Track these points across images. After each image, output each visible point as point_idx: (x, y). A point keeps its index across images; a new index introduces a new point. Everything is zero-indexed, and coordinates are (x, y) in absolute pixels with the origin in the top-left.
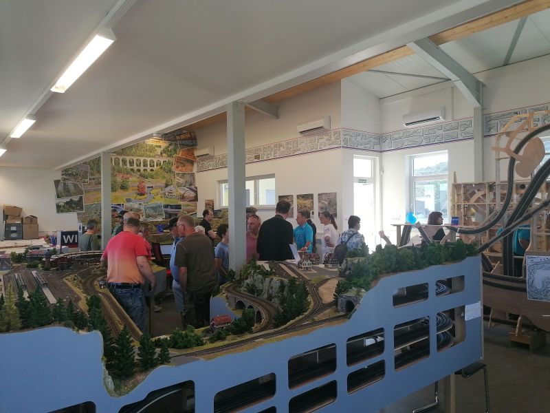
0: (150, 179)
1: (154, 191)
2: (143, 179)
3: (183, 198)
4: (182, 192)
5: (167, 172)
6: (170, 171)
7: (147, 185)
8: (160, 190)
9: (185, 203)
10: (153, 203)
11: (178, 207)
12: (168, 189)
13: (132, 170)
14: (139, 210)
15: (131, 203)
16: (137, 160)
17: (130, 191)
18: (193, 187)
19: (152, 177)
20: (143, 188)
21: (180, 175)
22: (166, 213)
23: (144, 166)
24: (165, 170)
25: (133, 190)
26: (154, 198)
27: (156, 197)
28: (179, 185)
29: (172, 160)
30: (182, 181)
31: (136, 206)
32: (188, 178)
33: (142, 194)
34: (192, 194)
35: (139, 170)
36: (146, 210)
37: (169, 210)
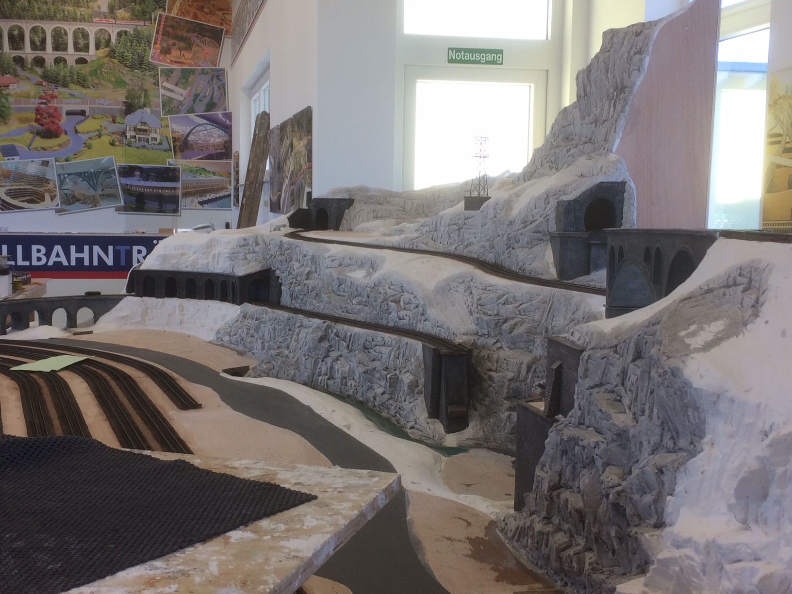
0: (75, 89)
1: (88, 126)
2: (51, 89)
3: (183, 146)
4: (181, 129)
5: (132, 67)
6: (140, 63)
7: (66, 108)
8: (105, 122)
9: (193, 162)
10: (86, 160)
11: (170, 174)
12: (133, 119)
13: (19, 60)
14: (42, 180)
15: (17, 158)
16: (34, 30)
17: (14, 125)
18: (219, 114)
19: (82, 82)
20: (54, 115)
21: (175, 76)
22: (127, 190)
23: (56, 48)
24: (122, 59)
25: (22, 120)
26: (89, 147)
27: (95, 143)
28: (170, 107)
29: (151, 29)
30: (180, 94)
31: (32, 168)
32: (201, 85)
33: (50, 134)
34: (216, 136)
35: (39, 62)
36: (62, 182)
37: (136, 182)
